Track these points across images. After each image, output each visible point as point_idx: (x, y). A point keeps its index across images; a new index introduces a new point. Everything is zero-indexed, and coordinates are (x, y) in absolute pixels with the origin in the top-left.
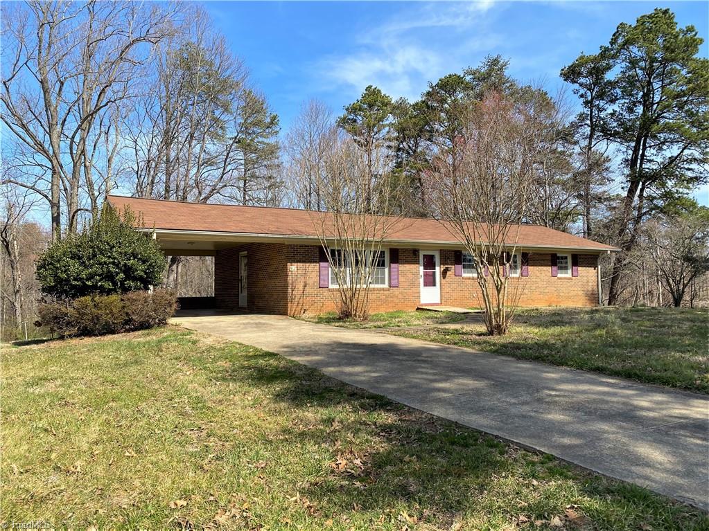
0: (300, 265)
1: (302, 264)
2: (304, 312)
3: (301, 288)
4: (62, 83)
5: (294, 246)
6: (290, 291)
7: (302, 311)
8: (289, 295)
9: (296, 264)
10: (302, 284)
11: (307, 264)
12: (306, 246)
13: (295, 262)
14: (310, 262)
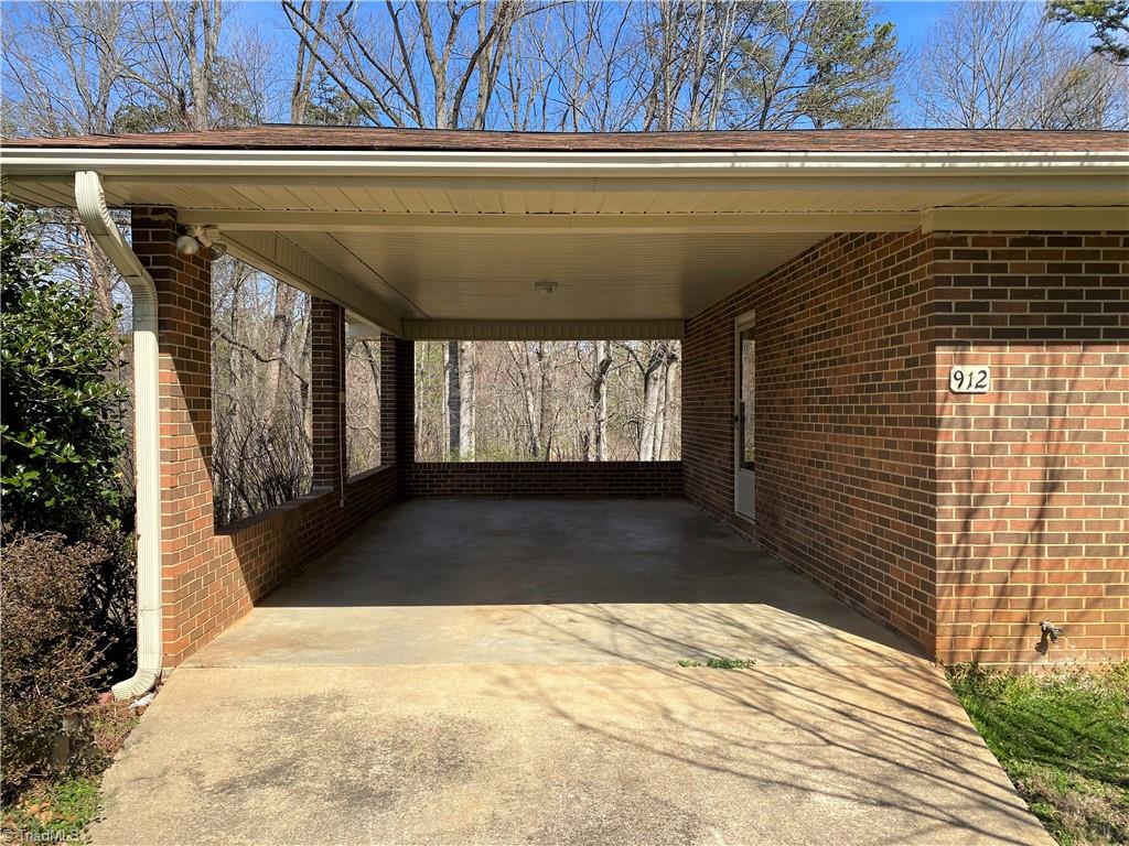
0: (1020, 357)
1: (1027, 354)
2: (1042, 648)
3: (1024, 496)
4: (456, 18)
5: (982, 238)
6: (948, 514)
7: (1033, 639)
8: (945, 542)
9: (990, 353)
10: (1032, 472)
11: (1067, 354)
12: (1057, 239)
13: (982, 338)
14: (1087, 338)
